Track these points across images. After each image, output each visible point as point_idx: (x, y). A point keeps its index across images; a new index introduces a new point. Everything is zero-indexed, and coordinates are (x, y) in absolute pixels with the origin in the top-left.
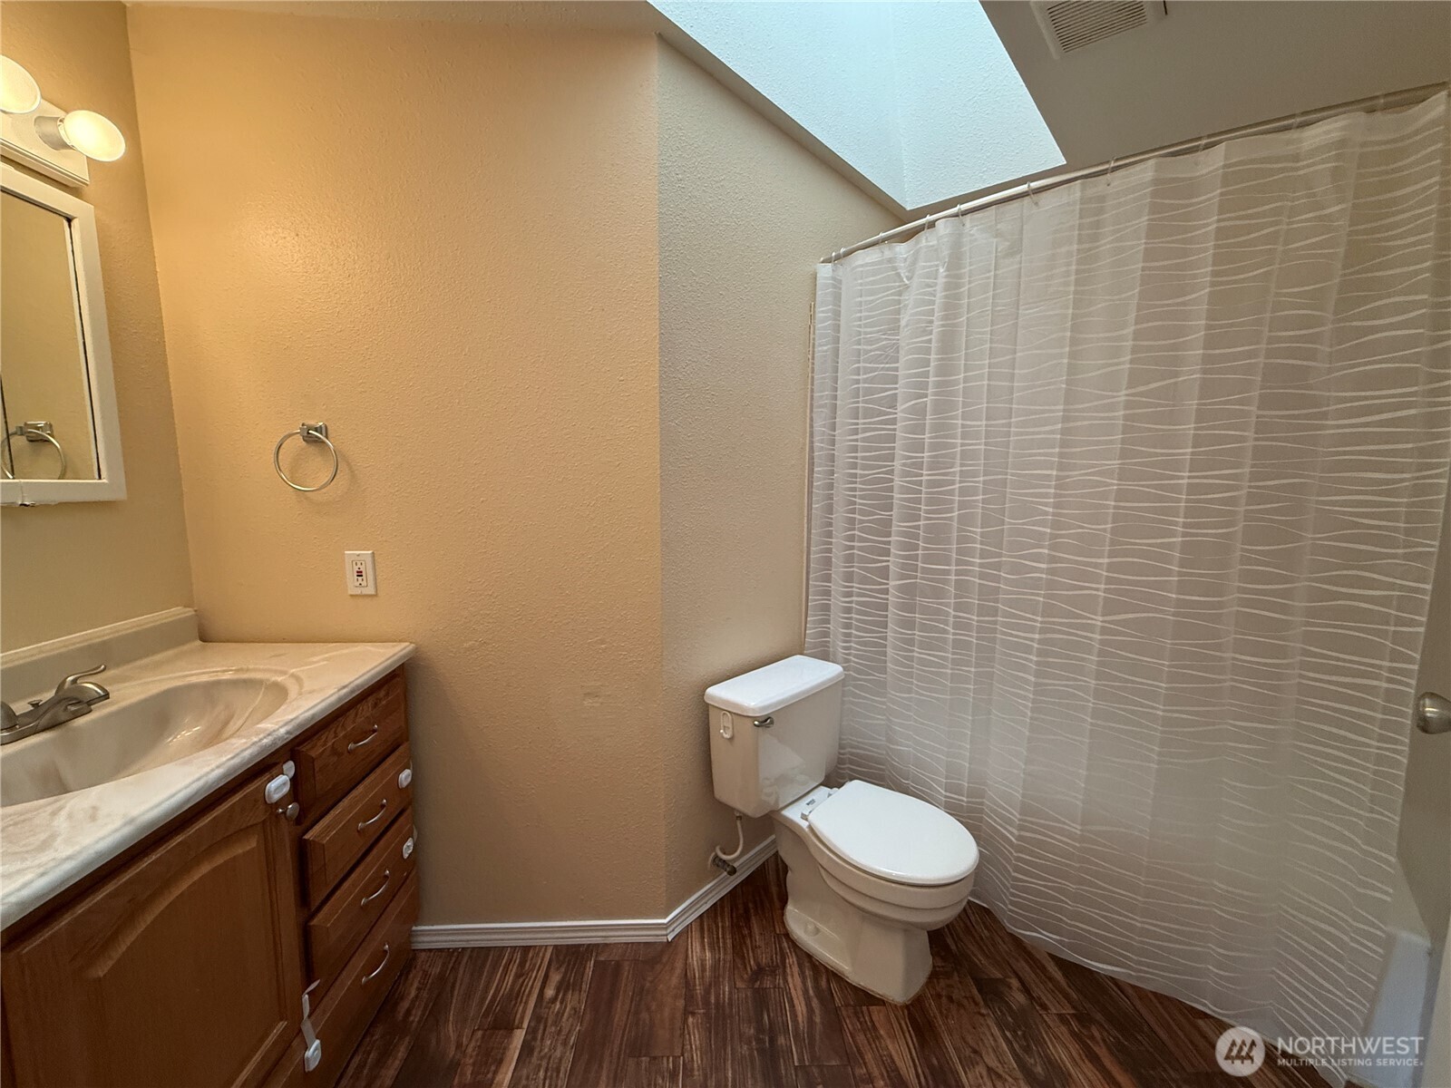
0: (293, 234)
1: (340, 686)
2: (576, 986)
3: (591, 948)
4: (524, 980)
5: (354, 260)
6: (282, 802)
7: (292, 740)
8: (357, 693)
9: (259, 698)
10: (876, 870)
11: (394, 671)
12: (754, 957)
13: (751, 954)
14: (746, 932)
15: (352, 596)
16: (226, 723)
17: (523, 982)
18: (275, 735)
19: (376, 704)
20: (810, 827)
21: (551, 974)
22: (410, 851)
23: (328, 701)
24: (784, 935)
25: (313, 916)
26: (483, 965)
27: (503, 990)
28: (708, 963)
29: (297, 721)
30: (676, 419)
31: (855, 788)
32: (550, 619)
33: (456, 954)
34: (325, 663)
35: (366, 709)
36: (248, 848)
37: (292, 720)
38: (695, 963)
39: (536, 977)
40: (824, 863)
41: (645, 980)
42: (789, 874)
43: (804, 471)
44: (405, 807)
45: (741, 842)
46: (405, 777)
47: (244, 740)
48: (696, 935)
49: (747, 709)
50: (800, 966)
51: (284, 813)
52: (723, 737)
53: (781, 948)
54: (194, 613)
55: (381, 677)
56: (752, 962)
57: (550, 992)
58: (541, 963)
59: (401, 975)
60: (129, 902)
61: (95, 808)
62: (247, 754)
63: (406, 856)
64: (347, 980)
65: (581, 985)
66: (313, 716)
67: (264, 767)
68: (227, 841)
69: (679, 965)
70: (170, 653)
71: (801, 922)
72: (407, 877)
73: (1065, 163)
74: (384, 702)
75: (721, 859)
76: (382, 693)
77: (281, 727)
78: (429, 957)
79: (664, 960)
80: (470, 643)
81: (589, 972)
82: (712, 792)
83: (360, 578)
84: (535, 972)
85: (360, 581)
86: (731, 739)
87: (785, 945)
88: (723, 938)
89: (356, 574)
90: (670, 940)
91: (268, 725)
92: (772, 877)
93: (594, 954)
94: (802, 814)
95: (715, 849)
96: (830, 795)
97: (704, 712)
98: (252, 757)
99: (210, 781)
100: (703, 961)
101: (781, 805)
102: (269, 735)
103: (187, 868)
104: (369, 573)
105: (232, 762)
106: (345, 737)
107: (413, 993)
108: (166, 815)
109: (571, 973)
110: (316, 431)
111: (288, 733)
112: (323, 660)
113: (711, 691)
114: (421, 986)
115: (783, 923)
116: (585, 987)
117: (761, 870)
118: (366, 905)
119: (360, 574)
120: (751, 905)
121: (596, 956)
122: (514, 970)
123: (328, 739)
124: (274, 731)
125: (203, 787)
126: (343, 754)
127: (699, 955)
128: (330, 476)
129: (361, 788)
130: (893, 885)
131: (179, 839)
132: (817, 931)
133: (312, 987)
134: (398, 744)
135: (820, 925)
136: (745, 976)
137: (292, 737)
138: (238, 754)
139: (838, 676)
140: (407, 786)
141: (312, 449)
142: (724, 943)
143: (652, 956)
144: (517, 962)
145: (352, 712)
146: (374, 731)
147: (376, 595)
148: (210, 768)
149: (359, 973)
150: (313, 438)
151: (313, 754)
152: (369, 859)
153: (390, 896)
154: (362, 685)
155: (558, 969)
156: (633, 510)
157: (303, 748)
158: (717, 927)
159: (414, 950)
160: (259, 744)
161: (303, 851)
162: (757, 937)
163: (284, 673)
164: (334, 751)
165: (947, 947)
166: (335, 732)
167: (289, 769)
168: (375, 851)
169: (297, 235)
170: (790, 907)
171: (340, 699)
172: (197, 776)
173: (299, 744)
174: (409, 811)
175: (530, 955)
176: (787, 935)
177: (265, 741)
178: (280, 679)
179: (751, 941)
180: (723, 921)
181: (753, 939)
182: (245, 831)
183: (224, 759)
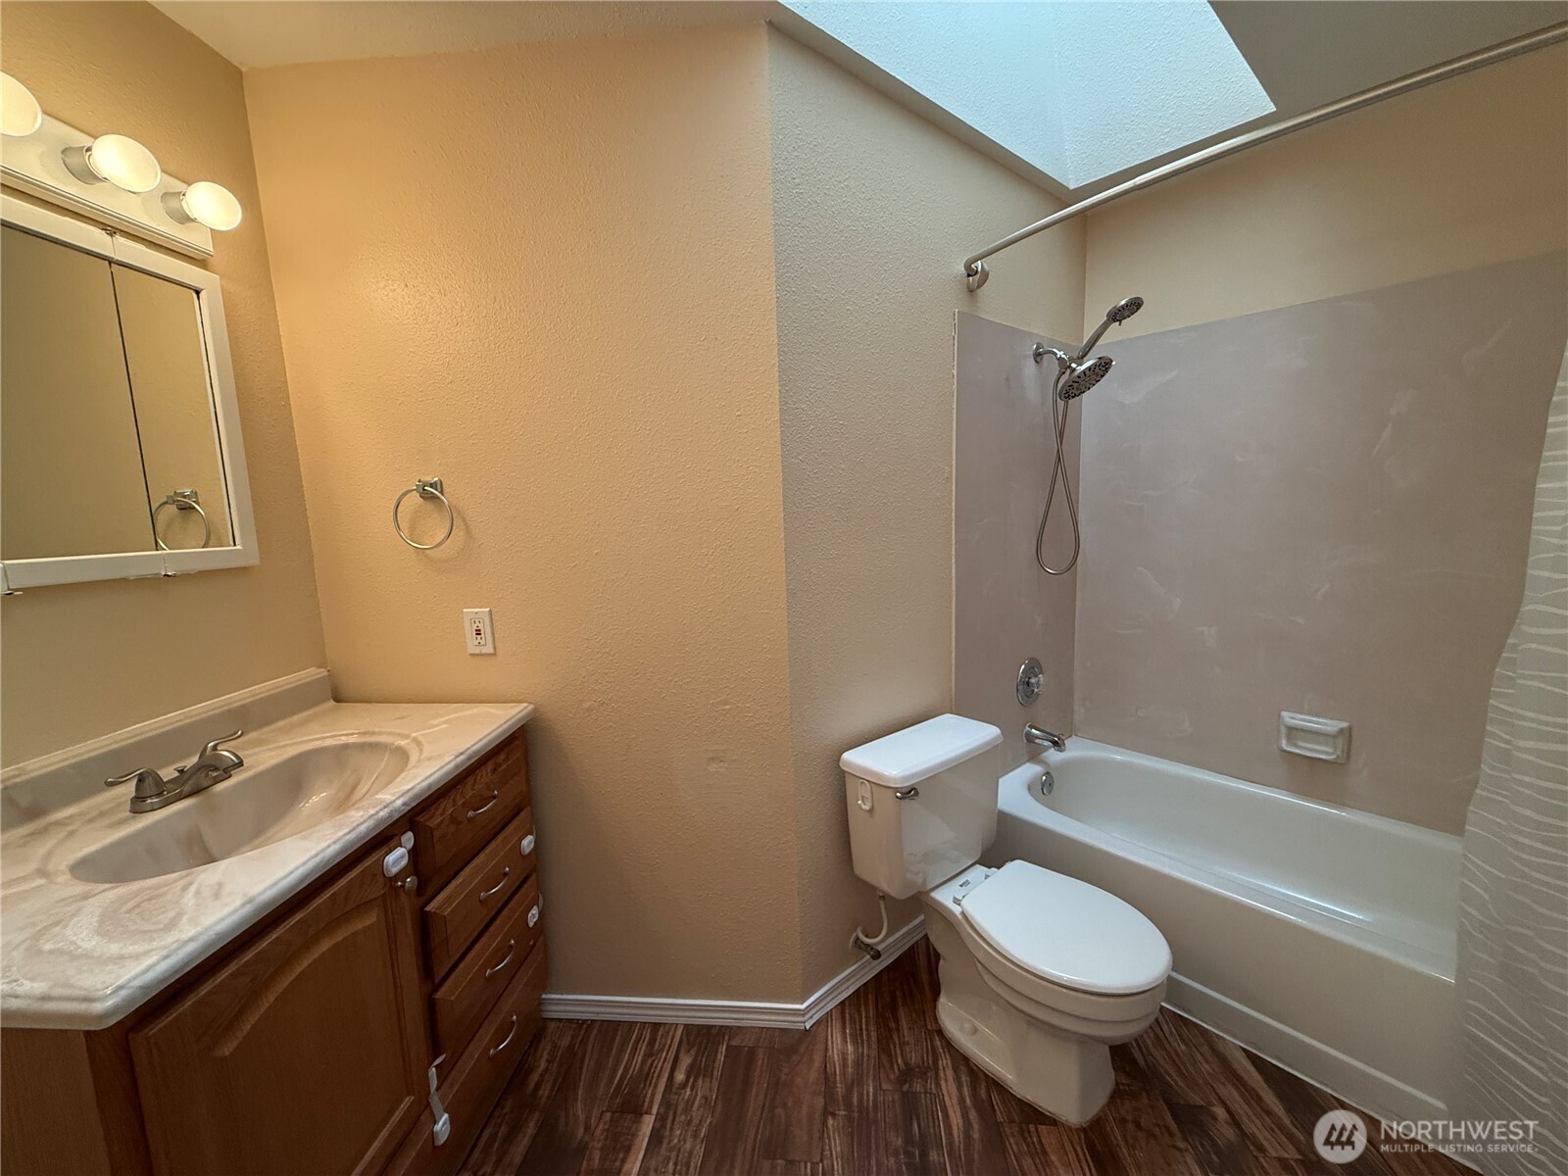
0: (403, 285)
1: (456, 753)
2: (707, 1073)
3: (724, 1031)
4: (654, 1061)
5: (461, 307)
6: (402, 875)
7: (409, 811)
8: (474, 760)
9: (385, 762)
10: (1040, 971)
11: (514, 733)
12: (902, 1054)
13: (898, 1052)
14: (893, 1025)
15: (472, 655)
16: (354, 788)
17: (652, 1065)
18: (391, 807)
19: (495, 769)
20: (963, 913)
21: (681, 1055)
22: (535, 920)
23: (445, 769)
24: (936, 1031)
25: (437, 988)
26: (613, 1039)
27: (632, 1069)
28: (850, 1058)
29: (415, 791)
30: (800, 454)
31: (1016, 868)
32: (670, 678)
33: (585, 1026)
34: (445, 726)
35: (485, 775)
36: (367, 923)
37: (409, 790)
38: (836, 1056)
39: (665, 1058)
40: (980, 956)
41: (781, 1071)
42: (941, 962)
43: (951, 504)
44: (530, 874)
45: (885, 924)
46: (528, 843)
47: (361, 813)
48: (837, 1024)
49: (888, 779)
50: (956, 1070)
51: (403, 886)
52: (861, 808)
53: (932, 1046)
54: (326, 673)
55: (500, 741)
56: (900, 1061)
57: (680, 1077)
58: (671, 1042)
59: (530, 1047)
60: (252, 980)
61: (220, 885)
62: (363, 828)
63: (531, 924)
64: (475, 1052)
65: (712, 1071)
66: (430, 786)
67: (382, 839)
68: (347, 917)
69: (818, 1058)
70: (305, 714)
71: (954, 1017)
72: (534, 945)
73: (1275, 109)
74: (504, 767)
75: (862, 942)
76: (502, 757)
77: (397, 799)
78: (559, 1027)
79: (802, 1050)
80: (589, 703)
81: (721, 1057)
82: (852, 869)
83: (479, 637)
84: (664, 1054)
85: (479, 640)
86: (871, 811)
87: (938, 1043)
88: (867, 1030)
89: (475, 633)
90: (808, 1028)
91: (386, 796)
92: (922, 961)
93: (726, 1038)
94: (955, 898)
95: (856, 930)
96: (987, 877)
97: (840, 780)
98: (369, 831)
99: (326, 858)
100: (844, 1055)
101: (929, 888)
102: (385, 807)
103: (307, 945)
104: (487, 630)
105: (348, 837)
106: (464, 804)
107: (543, 1065)
108: (283, 894)
109: (702, 1057)
110: (432, 487)
111: (404, 804)
112: (444, 723)
113: (847, 756)
114: (550, 1058)
115: (936, 1019)
116: (717, 1074)
117: (911, 952)
118: (491, 976)
119: (478, 632)
120: (898, 994)
121: (729, 1039)
122: (643, 1048)
123: (447, 808)
124: (391, 803)
125: (318, 864)
126: (461, 822)
127: (840, 1047)
128: (447, 531)
129: (482, 857)
130: (1064, 990)
131: (298, 916)
132: (975, 1030)
133: (438, 1062)
134: (522, 808)
135: (979, 1025)
136: (892, 1077)
137: (409, 808)
138: (354, 829)
139: (995, 739)
140: (530, 853)
141: (430, 506)
142: (869, 1036)
143: (789, 1045)
144: (647, 1040)
145: (470, 780)
146: (494, 797)
147: (495, 654)
148: (326, 844)
149: (489, 1045)
150: (430, 494)
151: (432, 824)
152: (492, 929)
153: (517, 965)
154: (478, 751)
155: (688, 1051)
156: (754, 558)
157: (421, 819)
158: (860, 1015)
159: (545, 1019)
160: (376, 817)
161: (425, 923)
162: (905, 1031)
163: (407, 737)
164: (453, 820)
165: (1133, 1061)
166: (454, 800)
167: (409, 839)
168: (498, 922)
169: (406, 286)
170: (943, 1000)
171: (457, 767)
172: (313, 853)
173: (417, 815)
174: (533, 877)
175: (660, 1033)
176: (940, 1032)
177: (382, 814)
178: (403, 743)
179: (899, 1037)
180: (867, 1011)
181: (901, 1033)
182: (362, 908)
183: (341, 834)
